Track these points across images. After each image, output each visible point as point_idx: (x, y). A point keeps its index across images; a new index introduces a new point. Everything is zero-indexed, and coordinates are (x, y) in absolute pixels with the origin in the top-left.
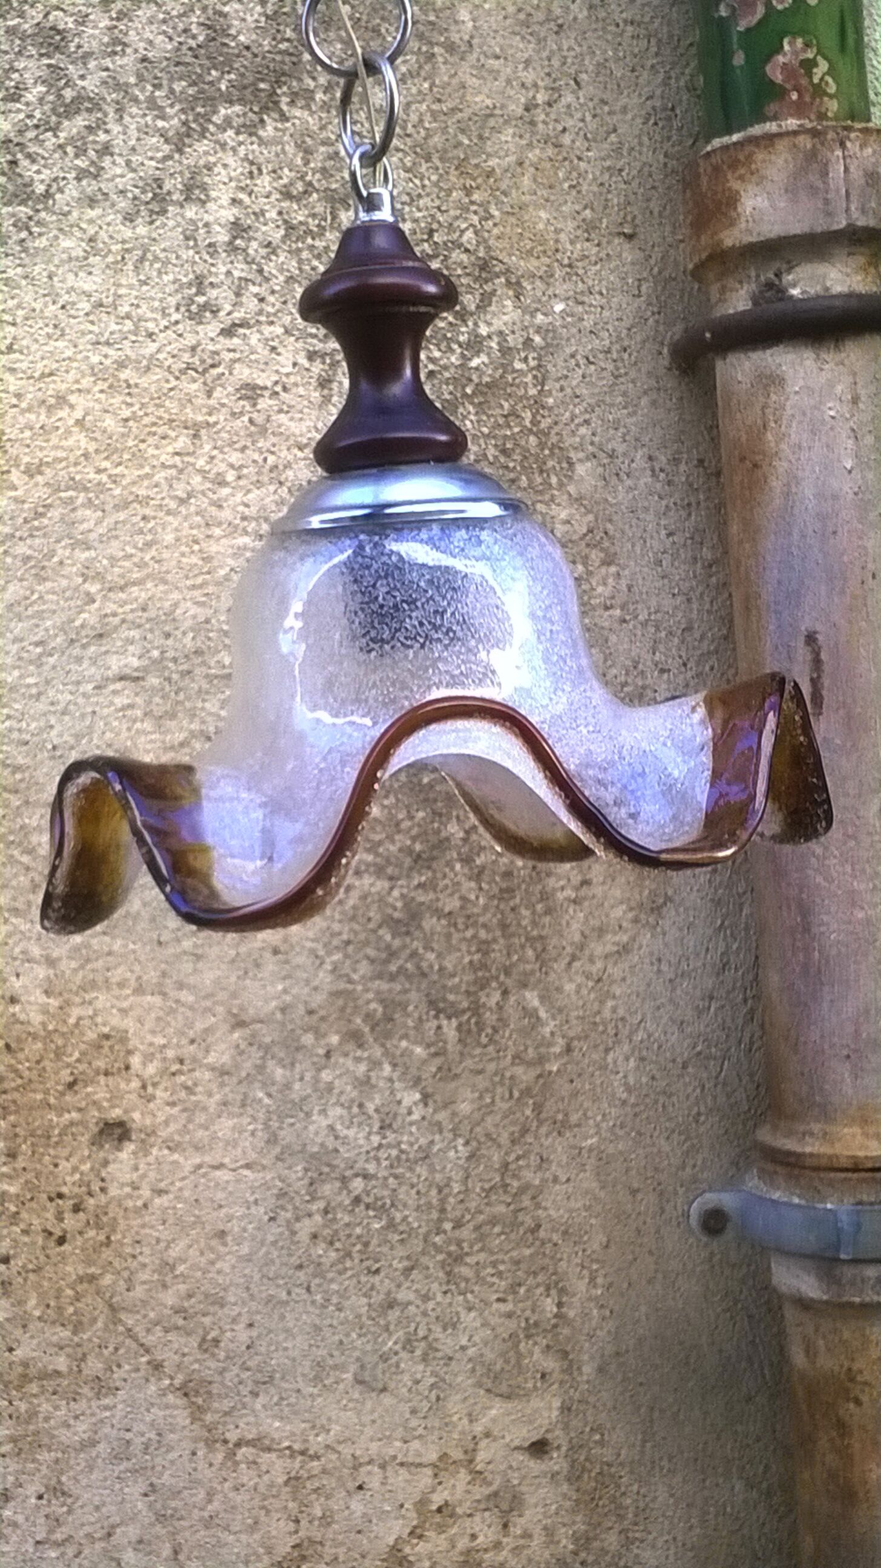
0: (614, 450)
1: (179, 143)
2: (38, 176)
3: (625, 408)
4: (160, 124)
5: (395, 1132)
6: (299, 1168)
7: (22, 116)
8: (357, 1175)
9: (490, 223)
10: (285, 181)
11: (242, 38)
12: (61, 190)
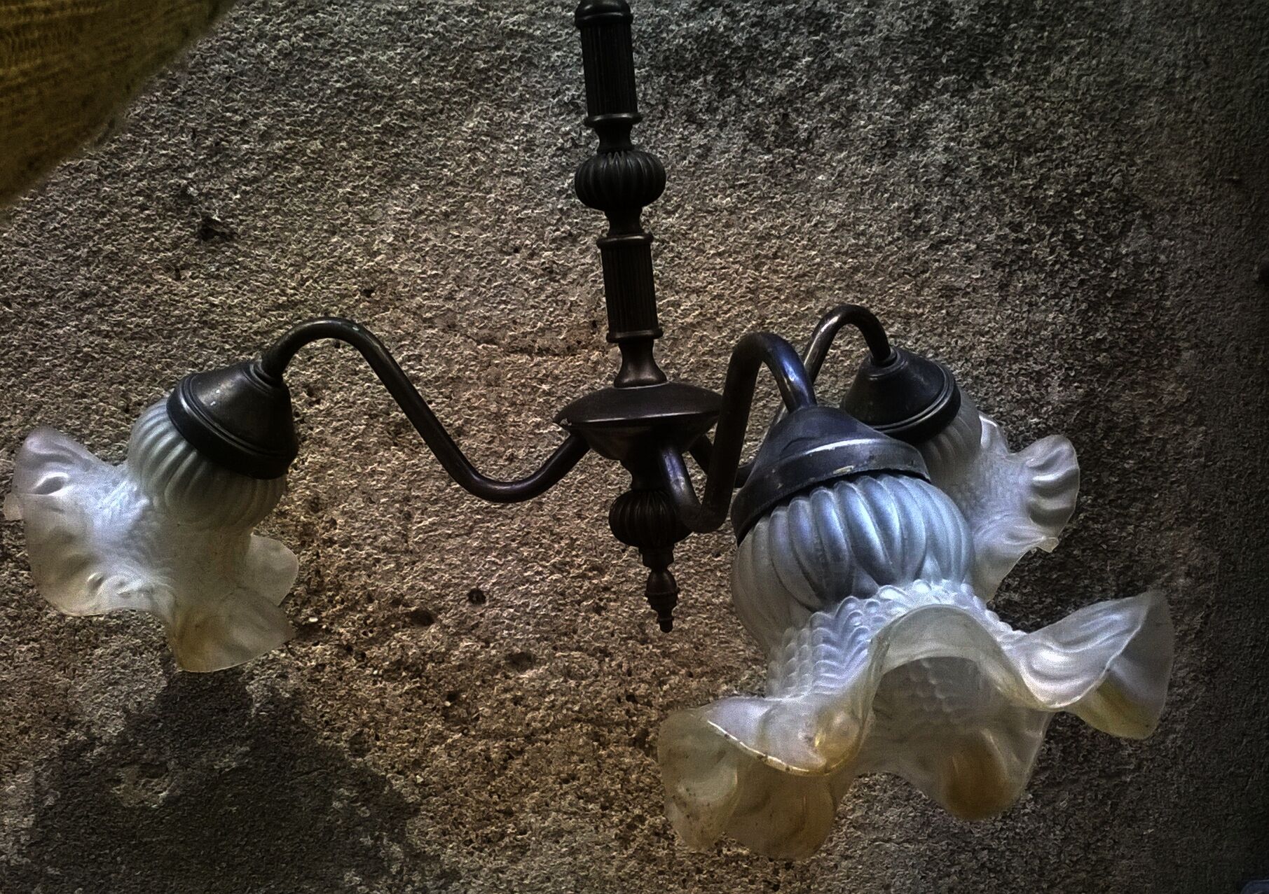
0: (1211, 342)
1: (909, 102)
2: (803, 127)
3: (1222, 310)
4: (896, 88)
5: (1012, 820)
6: (943, 843)
7: (792, 80)
8: (983, 849)
9: (1134, 168)
10: (984, 133)
11: (961, 23)
12: (818, 137)
